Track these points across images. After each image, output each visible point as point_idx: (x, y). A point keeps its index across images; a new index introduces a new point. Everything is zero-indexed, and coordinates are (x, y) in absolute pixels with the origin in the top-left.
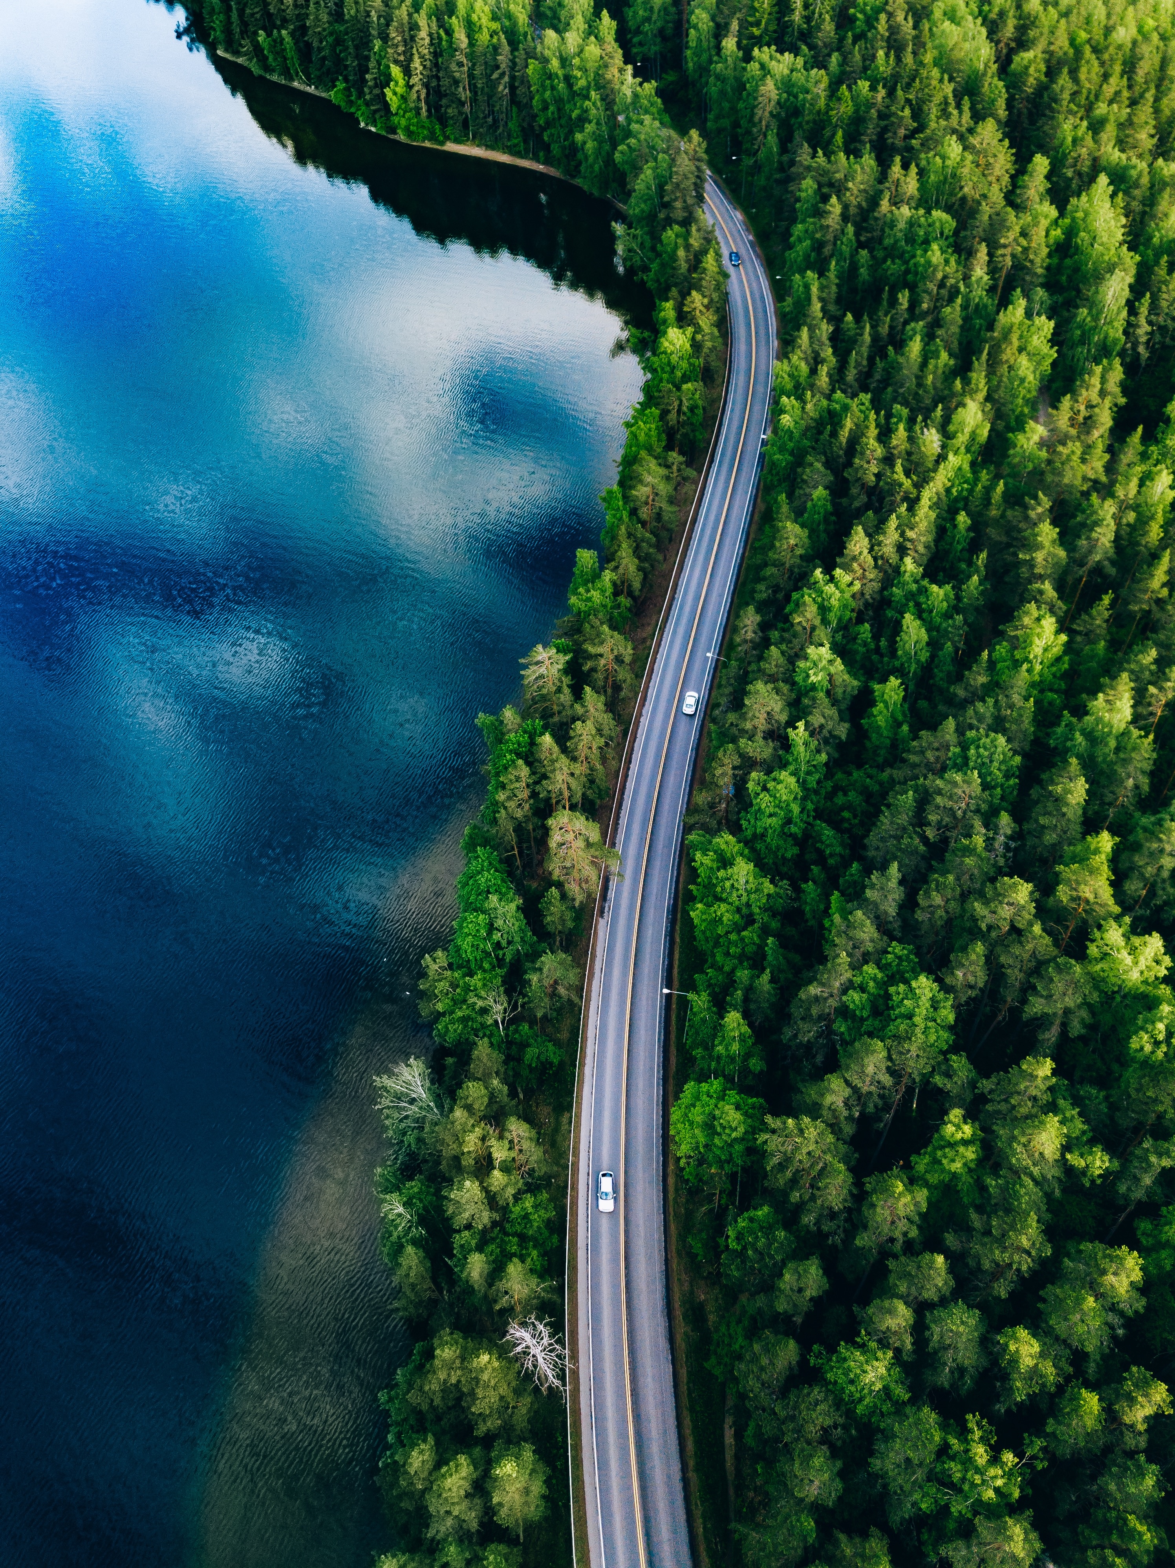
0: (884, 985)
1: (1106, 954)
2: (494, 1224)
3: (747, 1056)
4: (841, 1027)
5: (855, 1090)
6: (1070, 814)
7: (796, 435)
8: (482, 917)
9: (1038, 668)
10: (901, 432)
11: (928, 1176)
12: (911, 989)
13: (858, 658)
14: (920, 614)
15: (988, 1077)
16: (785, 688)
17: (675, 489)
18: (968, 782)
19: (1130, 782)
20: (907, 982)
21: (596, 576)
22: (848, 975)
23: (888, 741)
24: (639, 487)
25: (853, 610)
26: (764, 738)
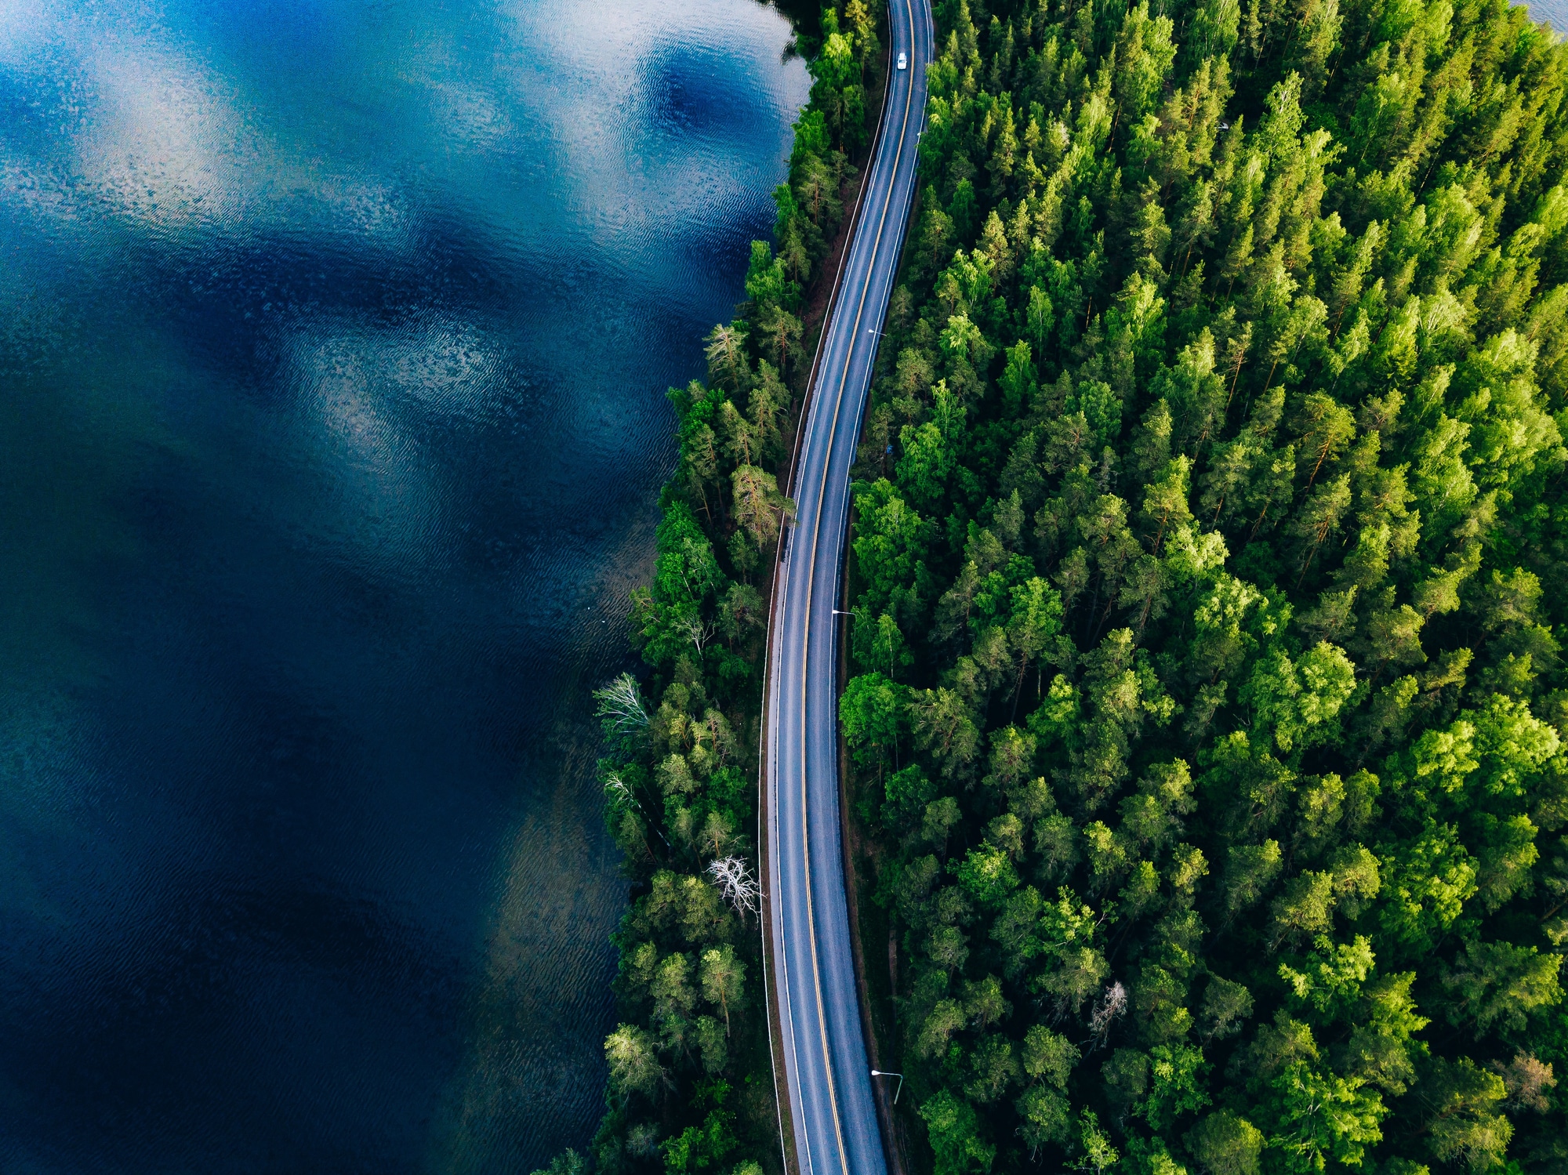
0: (1004, 587)
1: (1181, 550)
2: (698, 790)
3: (898, 653)
4: (973, 623)
5: (982, 668)
6: (1159, 445)
7: (945, 132)
8: (678, 556)
9: (1141, 327)
10: (1034, 127)
11: (1038, 728)
12: (1027, 586)
13: (996, 327)
14: (1047, 286)
15: (1087, 652)
16: (931, 354)
17: (840, 185)
18: (1077, 422)
19: (1209, 418)
20: (1023, 583)
21: (769, 263)
22: (977, 580)
23: (1019, 396)
24: (806, 183)
25: (991, 286)
26: (915, 398)
